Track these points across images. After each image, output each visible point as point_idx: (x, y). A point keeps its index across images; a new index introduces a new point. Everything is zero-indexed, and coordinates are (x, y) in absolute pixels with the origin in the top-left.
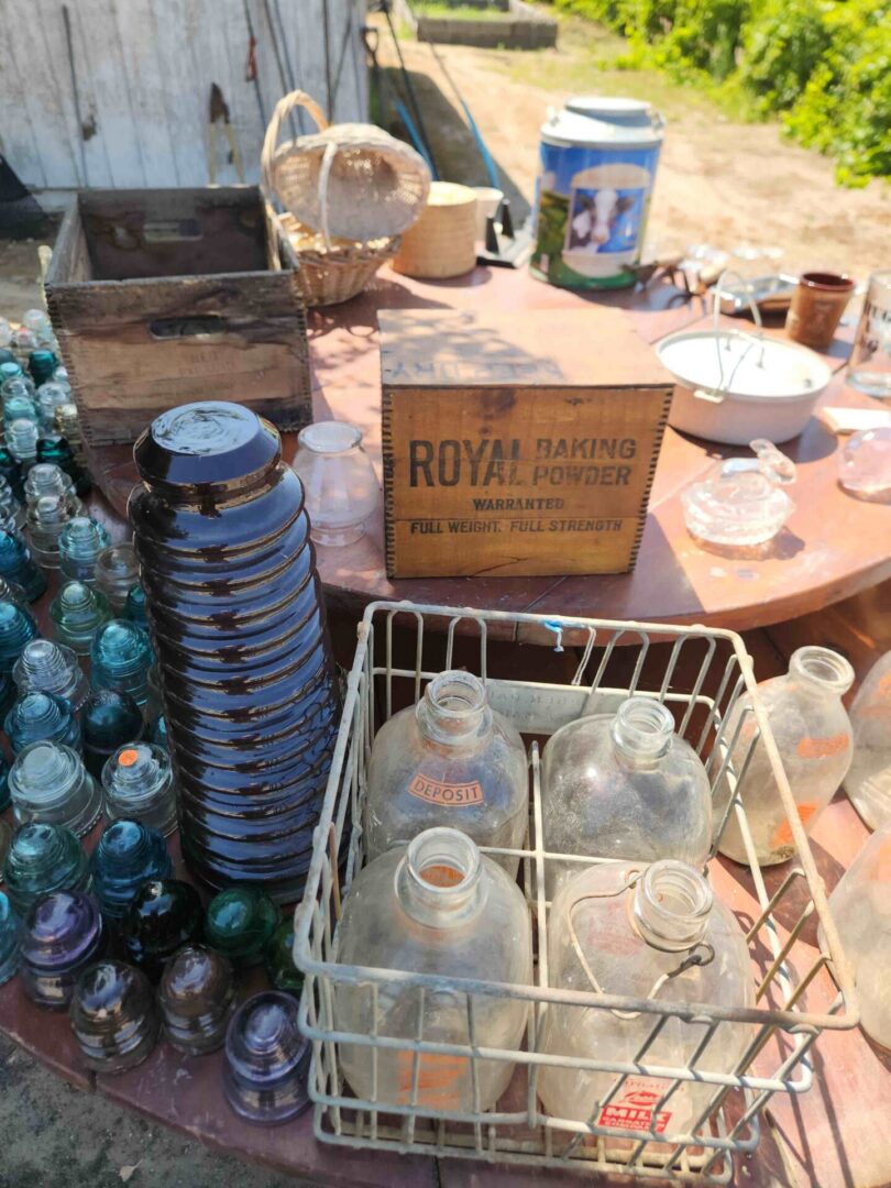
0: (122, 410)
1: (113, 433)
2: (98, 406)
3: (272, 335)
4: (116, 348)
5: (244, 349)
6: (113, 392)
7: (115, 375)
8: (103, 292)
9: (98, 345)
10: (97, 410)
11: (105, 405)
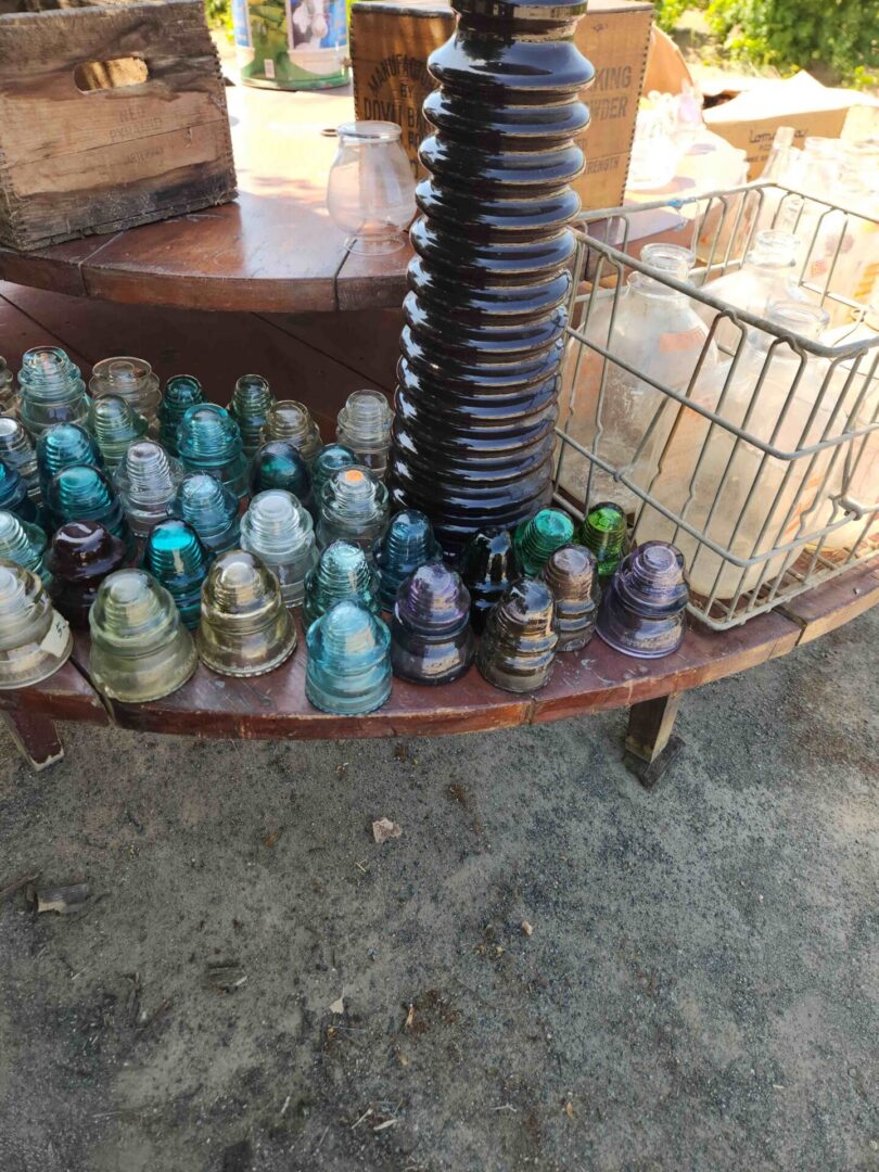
0: (56, 193)
1: (50, 228)
2: (30, 192)
3: (192, 81)
4: (43, 107)
5: (170, 101)
6: (44, 170)
7: (46, 145)
8: (24, 27)
9: (24, 104)
10: (31, 197)
11: (38, 190)
